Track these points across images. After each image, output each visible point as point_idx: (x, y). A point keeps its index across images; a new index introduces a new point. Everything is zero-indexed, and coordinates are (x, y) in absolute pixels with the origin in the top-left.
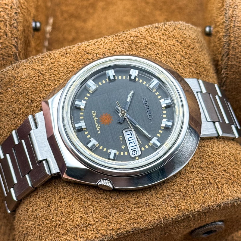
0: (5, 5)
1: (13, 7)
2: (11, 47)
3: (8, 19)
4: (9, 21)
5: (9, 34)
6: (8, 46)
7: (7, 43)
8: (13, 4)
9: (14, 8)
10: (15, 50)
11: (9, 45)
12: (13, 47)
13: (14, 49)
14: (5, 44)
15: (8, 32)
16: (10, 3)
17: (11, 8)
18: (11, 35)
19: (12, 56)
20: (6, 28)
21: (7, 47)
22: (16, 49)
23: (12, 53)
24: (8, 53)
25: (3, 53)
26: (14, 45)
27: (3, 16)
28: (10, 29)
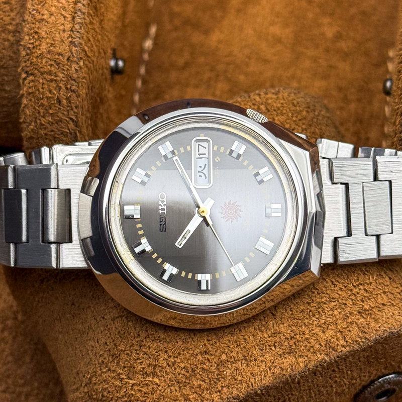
0: (59, 56)
1: (71, 59)
2: (66, 120)
3: (63, 77)
4: (65, 81)
5: (64, 102)
6: (63, 120)
7: (60, 115)
8: (72, 53)
9: (72, 61)
10: (73, 126)
11: (64, 118)
12: (71, 122)
13: (71, 125)
14: (58, 117)
15: (63, 98)
16: (66, 51)
17: (68, 59)
18: (67, 103)
19: (69, 135)
20: (60, 91)
21: (61, 121)
22: (74, 124)
23: (68, 131)
24: (61, 130)
25: (54, 129)
26: (71, 119)
27: (55, 73)
28: (65, 94)
